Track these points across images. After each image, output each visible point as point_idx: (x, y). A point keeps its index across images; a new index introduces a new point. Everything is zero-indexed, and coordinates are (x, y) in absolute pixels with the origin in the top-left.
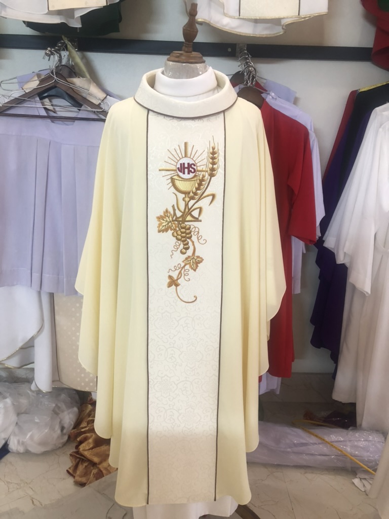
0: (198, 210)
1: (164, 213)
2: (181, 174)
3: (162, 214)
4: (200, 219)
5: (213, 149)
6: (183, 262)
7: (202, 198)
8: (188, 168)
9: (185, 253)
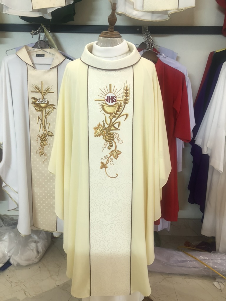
0: (118, 123)
1: (98, 125)
2: (107, 103)
3: (97, 126)
4: (119, 128)
5: (127, 87)
6: (109, 154)
7: (120, 117)
8: (112, 99)
9: (111, 149)
